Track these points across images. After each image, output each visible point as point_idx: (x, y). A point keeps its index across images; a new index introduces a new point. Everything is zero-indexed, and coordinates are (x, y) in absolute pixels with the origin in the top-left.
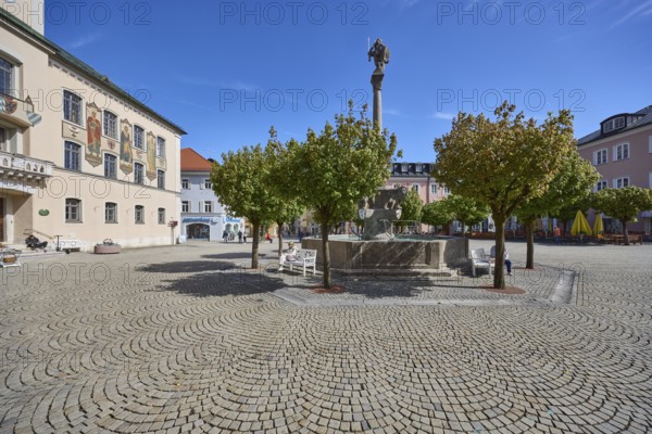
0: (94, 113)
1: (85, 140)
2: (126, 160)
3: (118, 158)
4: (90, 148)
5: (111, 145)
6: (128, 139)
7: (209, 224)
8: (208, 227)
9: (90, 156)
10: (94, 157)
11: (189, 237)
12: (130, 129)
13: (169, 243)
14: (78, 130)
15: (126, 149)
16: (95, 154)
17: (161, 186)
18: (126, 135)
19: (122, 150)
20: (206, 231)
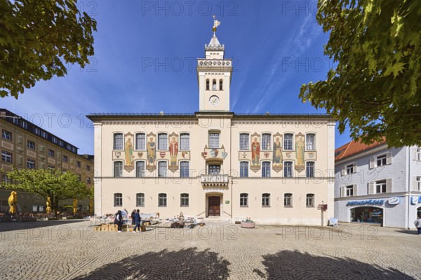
0: (256, 139)
1: (251, 158)
2: (278, 162)
3: (272, 162)
4: (253, 162)
5: (267, 155)
6: (279, 147)
7: (383, 207)
8: (382, 210)
9: (254, 166)
10: (256, 167)
11: (355, 220)
12: (280, 138)
13: (319, 224)
14: (247, 153)
15: (277, 155)
16: (256, 164)
17: (310, 174)
18: (277, 144)
19: (274, 156)
20: (377, 214)
